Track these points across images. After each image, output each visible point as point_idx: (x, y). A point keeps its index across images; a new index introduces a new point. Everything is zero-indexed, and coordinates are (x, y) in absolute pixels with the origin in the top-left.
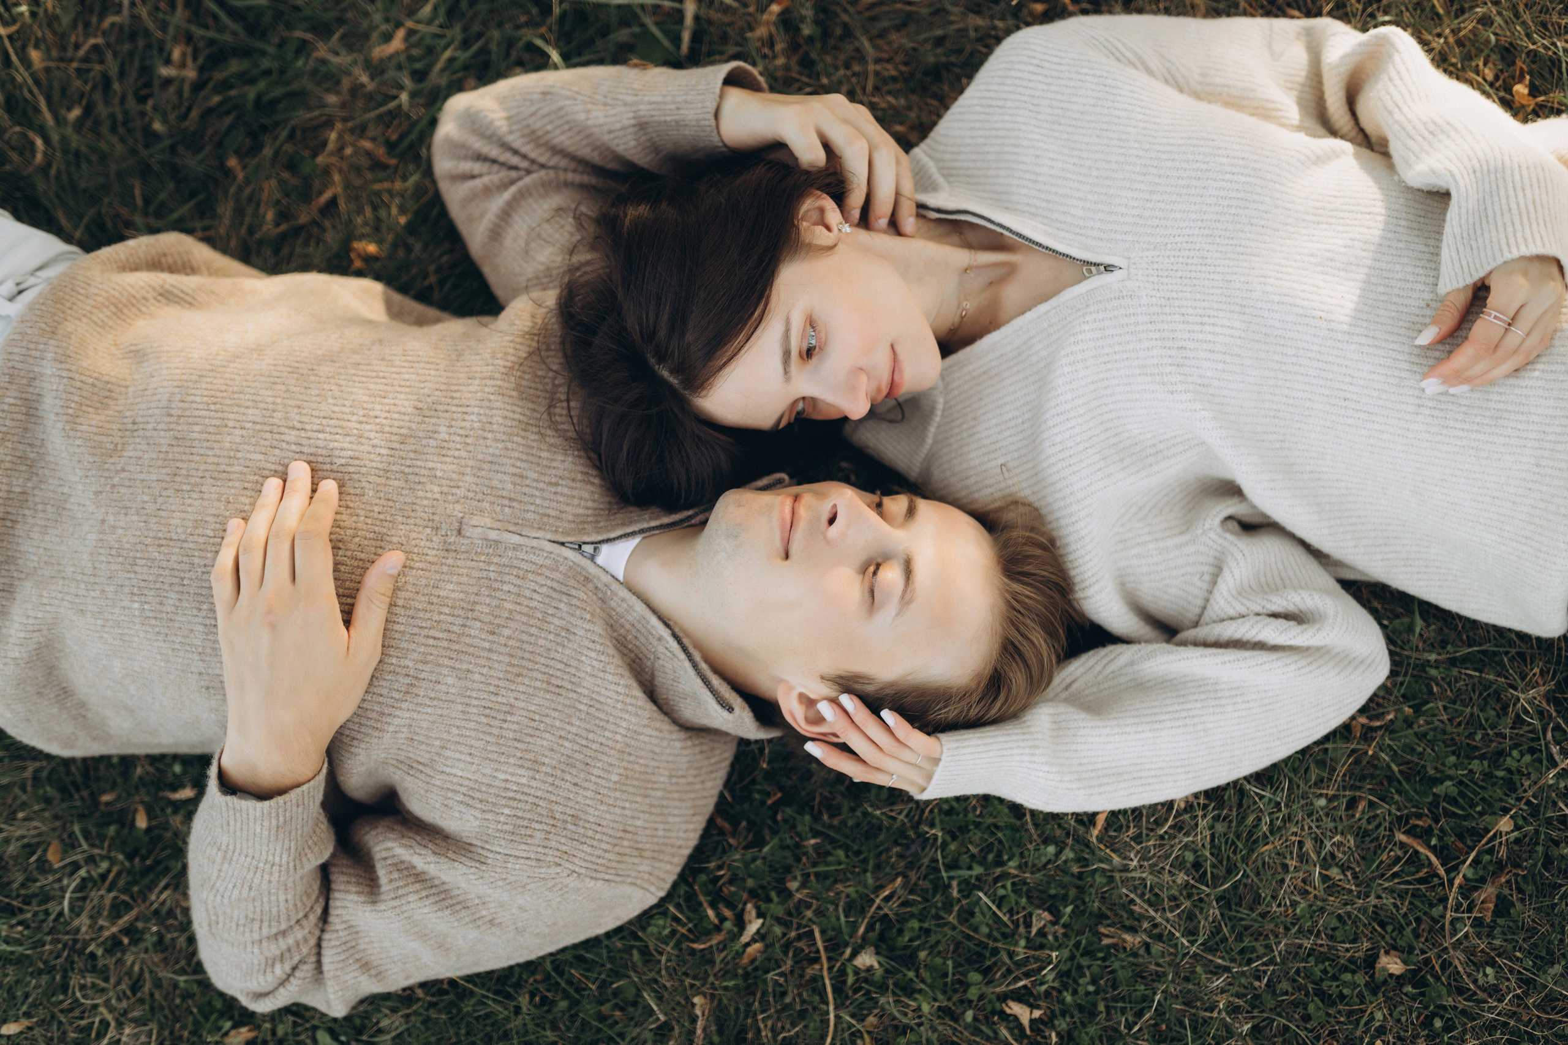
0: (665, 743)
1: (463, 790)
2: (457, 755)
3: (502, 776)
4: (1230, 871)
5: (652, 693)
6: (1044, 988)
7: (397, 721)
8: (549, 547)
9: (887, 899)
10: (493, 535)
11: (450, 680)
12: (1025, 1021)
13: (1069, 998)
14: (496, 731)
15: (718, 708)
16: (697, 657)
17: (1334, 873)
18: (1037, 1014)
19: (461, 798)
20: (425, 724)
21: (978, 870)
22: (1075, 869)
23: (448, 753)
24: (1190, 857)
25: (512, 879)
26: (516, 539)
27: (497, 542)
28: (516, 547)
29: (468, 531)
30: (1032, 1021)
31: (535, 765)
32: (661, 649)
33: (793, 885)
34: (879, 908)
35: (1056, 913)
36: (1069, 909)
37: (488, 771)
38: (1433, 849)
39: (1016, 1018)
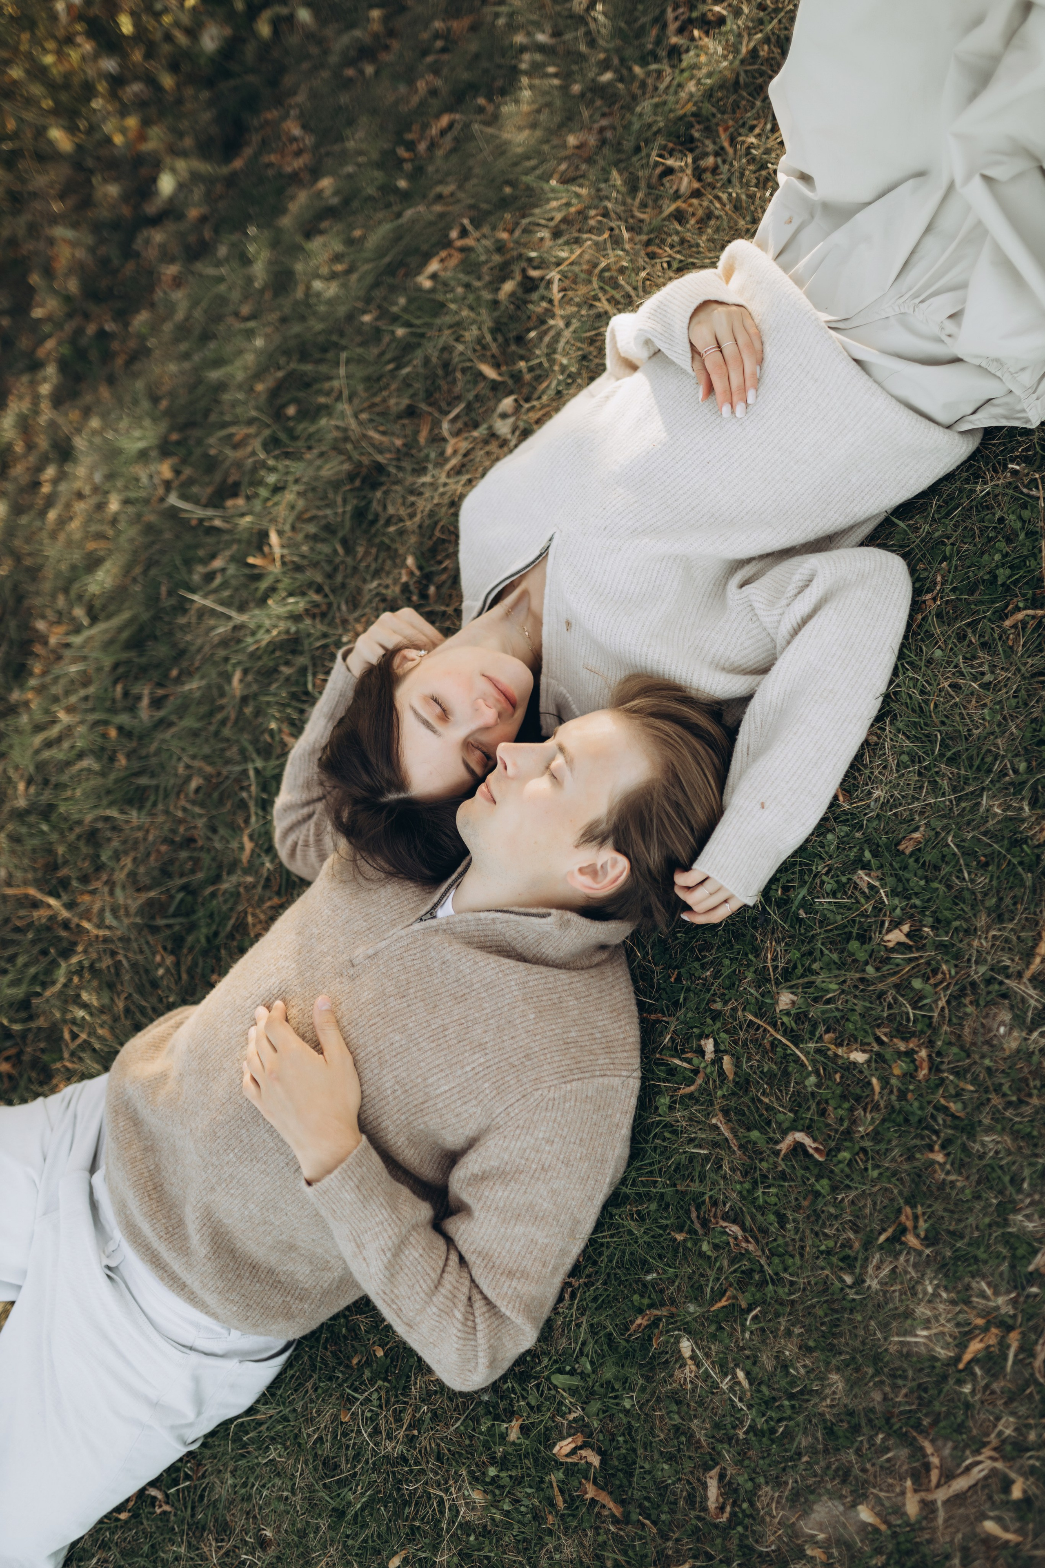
0: (551, 979)
1: (456, 1096)
2: (435, 1078)
3: (468, 1068)
4: (933, 742)
5: (522, 958)
6: (898, 911)
7: (388, 1085)
8: (403, 932)
9: (773, 960)
10: (371, 952)
11: (397, 1038)
12: (903, 939)
13: (917, 902)
14: (444, 1046)
15: (543, 920)
16: (516, 909)
17: (988, 678)
18: (906, 928)
19: (459, 1103)
20: (404, 1074)
21: (803, 892)
22: (858, 835)
23: (430, 1081)
24: (905, 758)
25: (521, 1123)
26: (384, 944)
27: (376, 954)
28: (387, 948)
29: (356, 962)
30: (908, 935)
31: (481, 1046)
32: (499, 926)
33: (718, 1006)
34: (775, 968)
35: (866, 867)
36: (867, 855)
37: (459, 1072)
38: (1025, 608)
39: (899, 943)
